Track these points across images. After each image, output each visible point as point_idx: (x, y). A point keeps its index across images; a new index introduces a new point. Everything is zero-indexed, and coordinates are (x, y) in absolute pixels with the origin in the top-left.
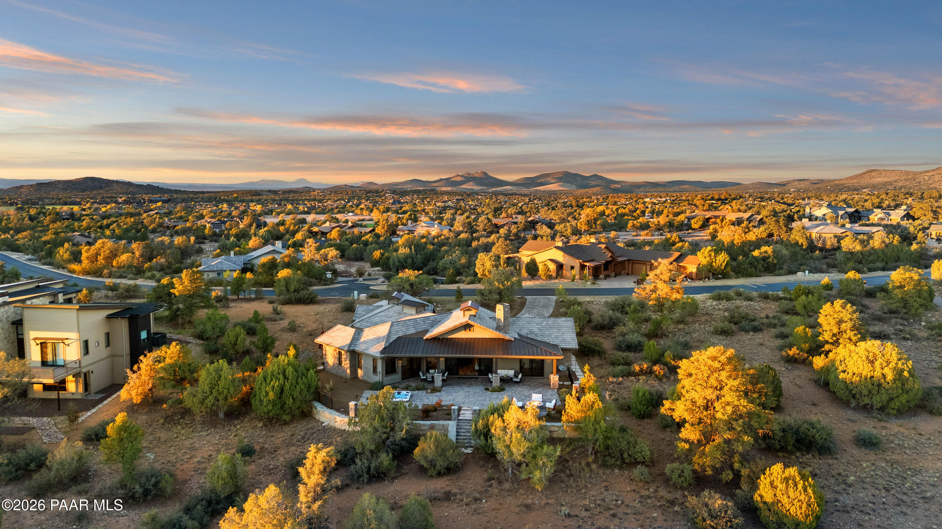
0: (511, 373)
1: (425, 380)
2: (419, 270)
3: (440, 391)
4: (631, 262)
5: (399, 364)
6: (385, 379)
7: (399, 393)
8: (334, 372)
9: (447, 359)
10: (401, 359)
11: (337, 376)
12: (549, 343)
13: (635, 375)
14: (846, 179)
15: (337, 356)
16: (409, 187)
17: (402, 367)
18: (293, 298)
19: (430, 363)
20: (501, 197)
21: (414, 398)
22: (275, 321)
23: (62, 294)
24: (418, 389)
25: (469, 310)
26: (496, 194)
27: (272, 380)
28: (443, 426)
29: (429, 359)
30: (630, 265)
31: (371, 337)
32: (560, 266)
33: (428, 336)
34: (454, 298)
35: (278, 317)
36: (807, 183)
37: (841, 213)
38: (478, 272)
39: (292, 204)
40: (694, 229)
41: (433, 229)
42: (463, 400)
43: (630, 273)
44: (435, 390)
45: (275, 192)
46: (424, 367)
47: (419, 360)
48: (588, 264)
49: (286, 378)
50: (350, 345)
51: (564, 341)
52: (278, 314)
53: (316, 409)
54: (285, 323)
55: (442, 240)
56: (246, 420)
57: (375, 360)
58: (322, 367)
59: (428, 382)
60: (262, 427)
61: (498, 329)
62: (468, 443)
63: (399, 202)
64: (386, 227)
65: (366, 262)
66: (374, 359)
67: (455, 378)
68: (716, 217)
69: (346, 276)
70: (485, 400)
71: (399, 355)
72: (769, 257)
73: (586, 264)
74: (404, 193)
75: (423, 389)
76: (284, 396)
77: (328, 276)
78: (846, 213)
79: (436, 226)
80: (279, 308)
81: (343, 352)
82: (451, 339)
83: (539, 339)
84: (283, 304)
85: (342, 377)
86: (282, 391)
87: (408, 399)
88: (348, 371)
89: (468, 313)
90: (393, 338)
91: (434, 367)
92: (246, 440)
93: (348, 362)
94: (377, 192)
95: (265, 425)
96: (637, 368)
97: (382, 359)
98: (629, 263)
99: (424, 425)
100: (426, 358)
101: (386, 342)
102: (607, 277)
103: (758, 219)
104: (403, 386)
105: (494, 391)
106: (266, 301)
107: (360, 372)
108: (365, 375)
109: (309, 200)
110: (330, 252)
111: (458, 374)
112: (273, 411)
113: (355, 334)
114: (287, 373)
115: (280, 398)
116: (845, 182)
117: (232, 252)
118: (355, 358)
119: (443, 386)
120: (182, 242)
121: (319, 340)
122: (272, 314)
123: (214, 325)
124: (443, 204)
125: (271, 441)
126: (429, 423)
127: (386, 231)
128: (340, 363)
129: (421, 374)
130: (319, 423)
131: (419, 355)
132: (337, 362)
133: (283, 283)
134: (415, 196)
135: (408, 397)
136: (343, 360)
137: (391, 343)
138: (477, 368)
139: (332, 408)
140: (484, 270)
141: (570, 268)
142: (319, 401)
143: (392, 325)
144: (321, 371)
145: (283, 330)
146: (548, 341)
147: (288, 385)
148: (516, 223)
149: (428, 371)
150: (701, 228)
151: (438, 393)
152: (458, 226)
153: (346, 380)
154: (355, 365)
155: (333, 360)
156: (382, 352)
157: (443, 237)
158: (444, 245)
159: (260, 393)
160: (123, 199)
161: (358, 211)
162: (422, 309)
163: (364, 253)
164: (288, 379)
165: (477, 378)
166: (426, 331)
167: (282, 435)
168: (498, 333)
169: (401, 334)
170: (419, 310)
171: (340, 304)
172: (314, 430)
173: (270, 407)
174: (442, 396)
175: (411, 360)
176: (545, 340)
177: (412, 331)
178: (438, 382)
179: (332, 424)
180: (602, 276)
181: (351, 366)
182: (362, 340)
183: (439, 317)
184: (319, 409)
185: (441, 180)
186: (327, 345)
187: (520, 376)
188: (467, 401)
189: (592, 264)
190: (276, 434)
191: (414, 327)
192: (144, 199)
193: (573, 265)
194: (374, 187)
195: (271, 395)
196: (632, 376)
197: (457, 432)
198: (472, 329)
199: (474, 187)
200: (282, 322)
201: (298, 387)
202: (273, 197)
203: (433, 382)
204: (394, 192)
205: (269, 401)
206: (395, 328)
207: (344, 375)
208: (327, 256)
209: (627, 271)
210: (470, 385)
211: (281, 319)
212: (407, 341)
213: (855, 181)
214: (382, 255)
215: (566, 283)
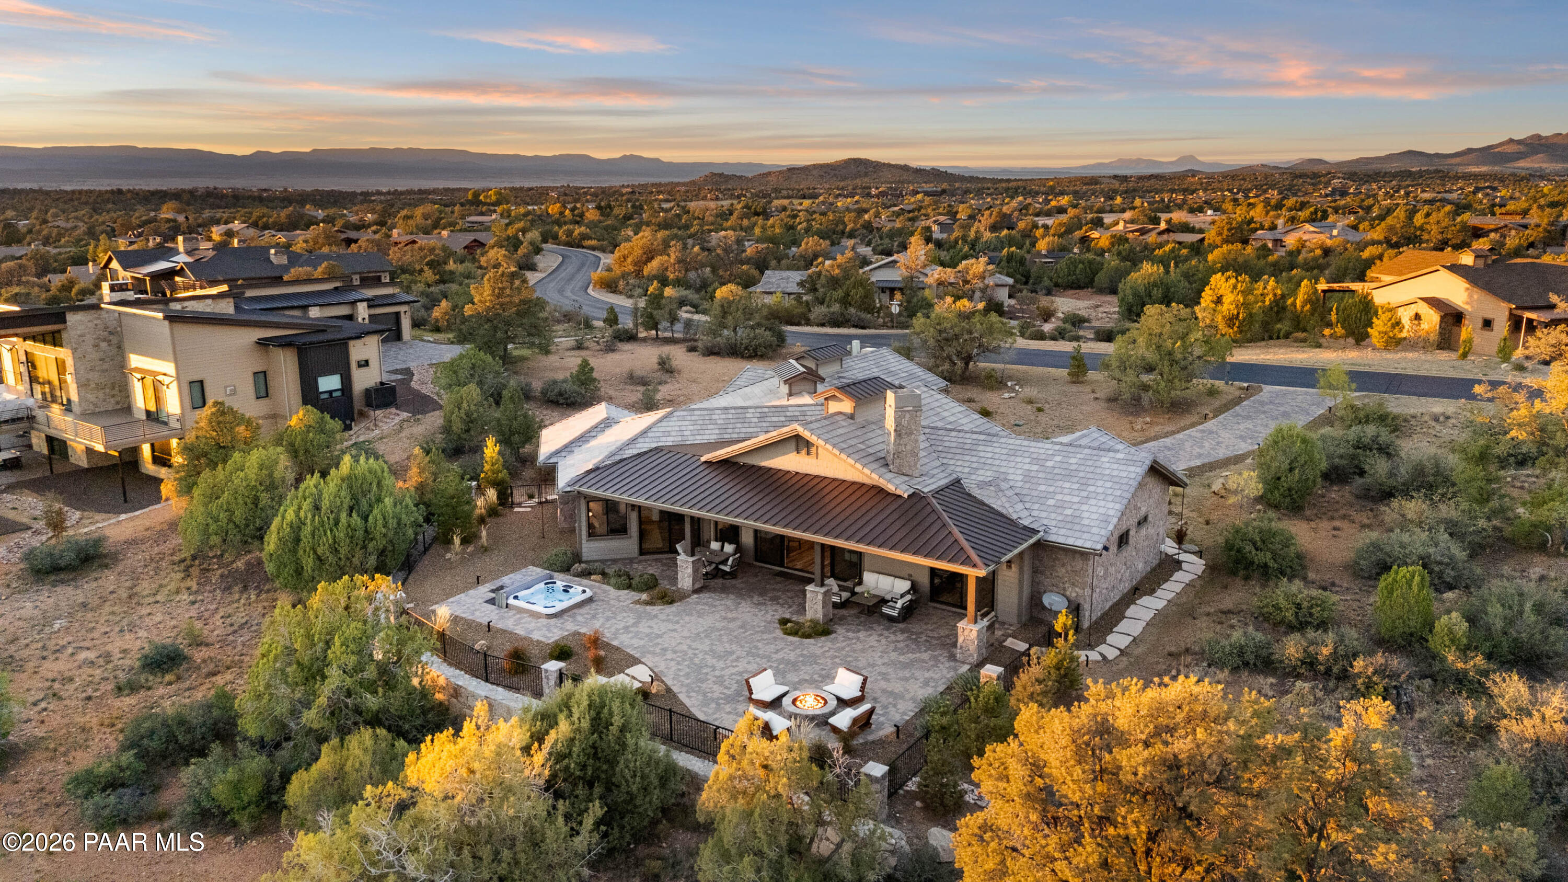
0: (901, 588)
3: (672, 602)
5: (631, 514)
6: (586, 545)
12: (1012, 522)
18: (722, 343)
23: (365, 304)
24: (631, 587)
25: (837, 399)
31: (610, 439)
32: (1455, 318)
33: (714, 454)
44: (661, 598)
52: (668, 371)
79: (1337, 231)
89: (836, 408)
90: (641, 448)
101: (612, 455)
111: (781, 564)
119: (700, 590)
129: (679, 548)
141: (1480, 324)
143: (667, 417)
146: (1021, 515)
176: (1018, 509)
178: (685, 579)
187: (901, 603)
212: (659, 461)
215: (1411, 361)
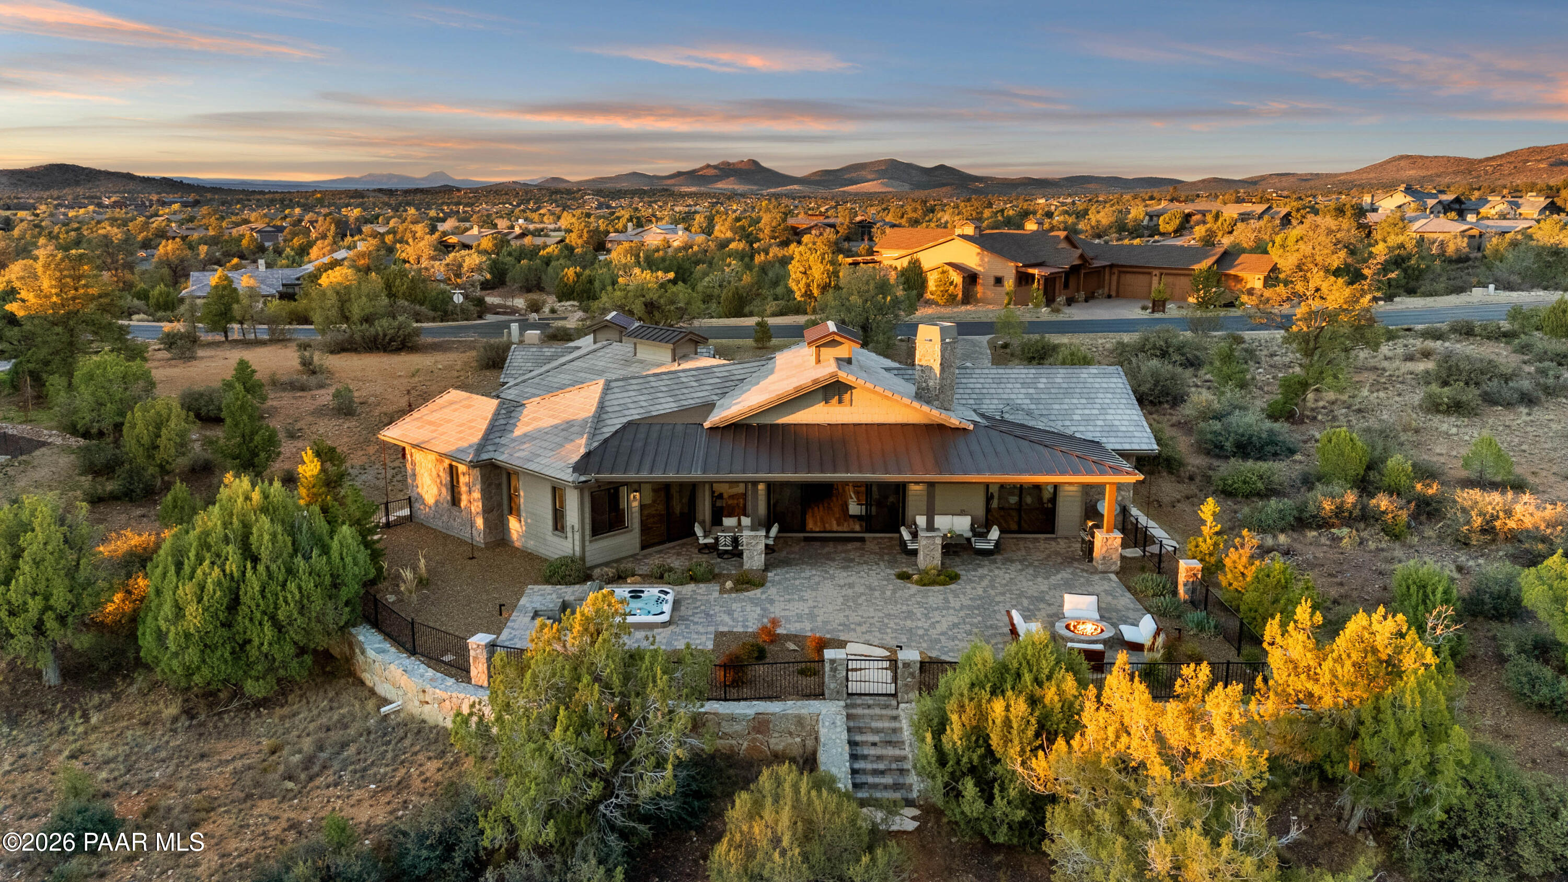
0: (962, 524)
1: (712, 548)
2: (666, 271)
3: (761, 583)
4: (1116, 270)
5: (633, 502)
6: (589, 547)
7: (636, 595)
8: (438, 524)
9: (770, 486)
10: (636, 486)
11: (446, 537)
12: (1072, 438)
13: (1322, 523)
14: (1358, 172)
15: (446, 478)
16: (624, 185)
17: (642, 507)
18: (357, 337)
19: (721, 496)
20: (785, 201)
21: (683, 611)
22: (303, 388)
24: (694, 579)
25: (833, 343)
26: (777, 196)
27: (200, 560)
28: (800, 720)
29: (719, 488)
30: (1115, 278)
31: (547, 422)
32: (971, 278)
33: (715, 418)
34: (750, 342)
35: (313, 380)
36: (1292, 179)
37: (1431, 202)
38: (795, 288)
39: (418, 209)
40: (1162, 234)
41: (676, 237)
42: (841, 618)
43: (1113, 294)
44: (746, 582)
45: (390, 192)
46: (705, 508)
47: (692, 489)
48: (1035, 271)
49: (250, 556)
50: (481, 447)
51: (1111, 429)
52: (314, 373)
53: (363, 652)
54: (325, 397)
55: (695, 254)
56: (134, 689)
57: (557, 491)
58: (406, 512)
59: (722, 554)
60: (175, 719)
61: (923, 395)
62: (896, 787)
63: (609, 207)
64: (585, 235)
65: (548, 293)
66: (554, 489)
67: (799, 540)
68: (1203, 213)
69: (505, 313)
70: (910, 615)
71: (631, 476)
72: (1409, 257)
73: (1031, 271)
74: (618, 194)
75: (710, 577)
76: (241, 621)
77: (455, 299)
78: (1440, 202)
79: (680, 233)
80: (318, 358)
81: (462, 468)
82: (785, 426)
83: (1041, 426)
84: (332, 352)
85: (461, 542)
86: (234, 603)
87: (665, 618)
88: (480, 522)
89: (829, 354)
90: (614, 424)
91: (739, 510)
92: (104, 775)
93: (477, 495)
94: (569, 192)
95: (189, 713)
96: (1328, 506)
97: (581, 487)
98: (1111, 274)
99: (733, 718)
100: (711, 484)
101: (593, 435)
102: (1070, 302)
103: (1282, 215)
104: (644, 569)
105: (927, 581)
106: (293, 347)
107: (515, 526)
108: (527, 535)
109: (448, 205)
110: (467, 259)
111: (803, 529)
112: (205, 671)
113: (497, 414)
114: (253, 539)
115: (227, 625)
116: (1356, 177)
117: (261, 262)
118: (499, 486)
119: (767, 568)
120: (174, 251)
121: (392, 434)
122: (302, 373)
123: (101, 393)
124: (687, 209)
125: (195, 776)
126: (746, 709)
127: (587, 242)
128: (455, 501)
129: (699, 531)
130: (371, 705)
131: (696, 475)
132: (446, 494)
133: (332, 300)
134: (636, 199)
135: (667, 608)
136: (463, 489)
137: (606, 441)
138: (854, 508)
139: (413, 652)
140: (808, 285)
141: (992, 281)
142: (376, 625)
143: (607, 388)
144: (401, 521)
145: (320, 412)
146: (1069, 432)
147: (253, 583)
148: (832, 226)
149: (717, 521)
150: (1176, 231)
151: (757, 593)
152: (722, 230)
153: (472, 552)
154: (500, 505)
155: (435, 491)
156: (581, 466)
157: (695, 248)
158: (697, 263)
159: (160, 606)
160: (113, 199)
161: (535, 216)
162: (689, 348)
163: (544, 277)
164: (255, 560)
165: (862, 540)
166: (709, 407)
167: (241, 746)
168: (926, 408)
169: (634, 414)
170: (680, 352)
171: (474, 353)
172: (352, 731)
173: (192, 655)
174: (772, 602)
175: (664, 490)
176: (1058, 427)
177: (666, 405)
178: (754, 558)
179: (414, 708)
180: (1061, 299)
181: (487, 511)
182: (518, 432)
183: (738, 370)
184: (371, 653)
185: (679, 174)
186: (415, 446)
187: (995, 534)
188: (854, 618)
189: (1046, 272)
190: (220, 746)
191: (671, 393)
192: (151, 201)
193: (999, 274)
194: (562, 186)
195: (194, 616)
196: (1309, 526)
197: (852, 743)
198: (847, 397)
199: (736, 187)
200: (322, 392)
201: (292, 586)
202: (387, 200)
203: (736, 553)
204: (598, 193)
205: (188, 636)
206: (617, 398)
207: (465, 535)
208: (460, 266)
209: (1106, 290)
210: (848, 563)
211: (321, 386)
212: (654, 435)
213: (1372, 175)
214: (578, 275)
215: (992, 311)
